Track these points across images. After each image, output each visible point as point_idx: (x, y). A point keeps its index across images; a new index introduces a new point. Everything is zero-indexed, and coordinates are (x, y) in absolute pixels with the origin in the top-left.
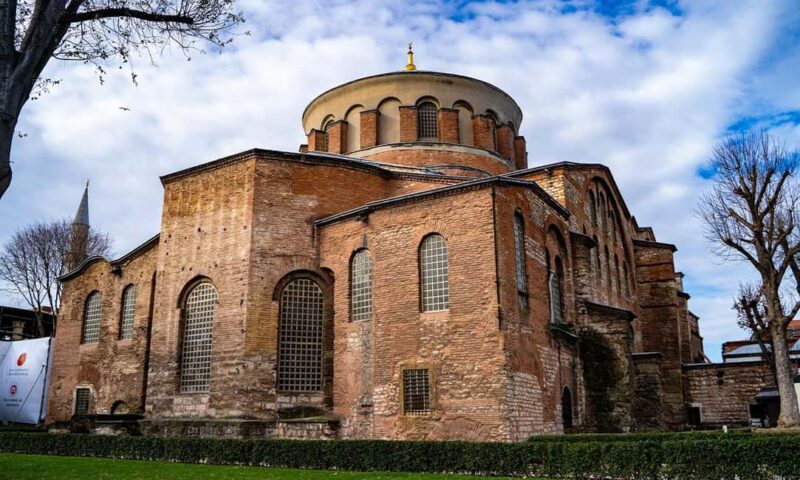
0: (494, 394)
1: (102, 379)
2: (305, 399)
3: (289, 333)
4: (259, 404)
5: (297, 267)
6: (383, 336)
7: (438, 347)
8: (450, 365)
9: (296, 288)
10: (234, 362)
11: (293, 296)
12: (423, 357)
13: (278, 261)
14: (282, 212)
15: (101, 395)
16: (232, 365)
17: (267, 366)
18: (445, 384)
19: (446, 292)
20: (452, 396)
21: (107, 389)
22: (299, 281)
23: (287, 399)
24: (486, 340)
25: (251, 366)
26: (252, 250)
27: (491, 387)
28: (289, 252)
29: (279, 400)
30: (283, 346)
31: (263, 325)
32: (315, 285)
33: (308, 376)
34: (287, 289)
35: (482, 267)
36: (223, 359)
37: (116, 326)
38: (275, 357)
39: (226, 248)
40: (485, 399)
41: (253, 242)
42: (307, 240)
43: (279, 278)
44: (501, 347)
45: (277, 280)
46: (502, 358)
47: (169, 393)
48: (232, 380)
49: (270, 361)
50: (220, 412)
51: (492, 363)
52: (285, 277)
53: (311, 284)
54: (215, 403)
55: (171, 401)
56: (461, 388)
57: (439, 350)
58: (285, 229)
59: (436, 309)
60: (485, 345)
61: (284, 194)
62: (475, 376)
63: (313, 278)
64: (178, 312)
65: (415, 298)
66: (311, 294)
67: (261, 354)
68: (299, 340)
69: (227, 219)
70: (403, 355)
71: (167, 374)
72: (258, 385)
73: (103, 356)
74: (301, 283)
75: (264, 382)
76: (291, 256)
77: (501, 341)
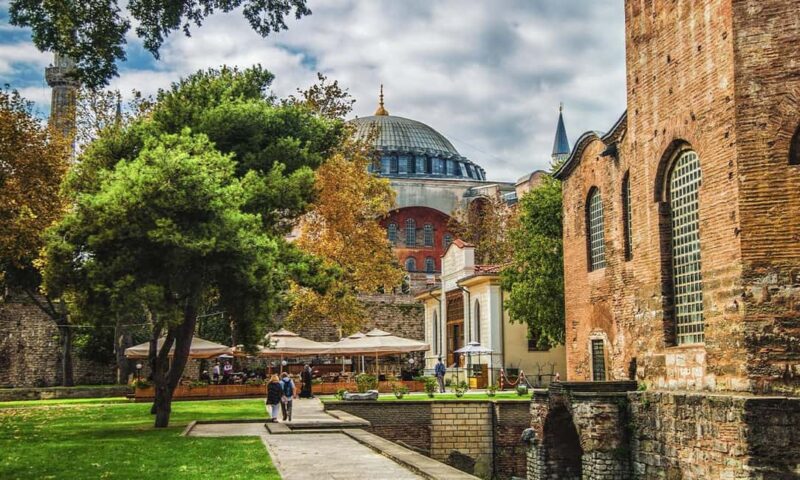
1: (614, 325)
4: (782, 365)
10: (730, 289)
15: (616, 349)
16: (728, 295)
21: (621, 340)
25: (759, 296)
26: (737, 76)
31: (773, 214)
36: (715, 285)
37: (621, 239)
39: (704, 80)
41: (738, 61)
47: (659, 347)
48: (730, 321)
50: (722, 380)
54: (713, 363)
55: (662, 359)
64: (656, 206)
67: (777, 270)
69: (701, 26)
71: (654, 313)
72: (776, 330)
73: (612, 290)
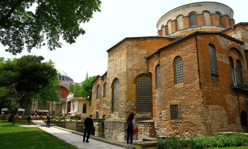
0: (199, 113)
1: (101, 109)
2: (145, 115)
3: (140, 94)
5: (141, 73)
6: (164, 93)
7: (180, 96)
8: (185, 103)
9: (142, 79)
10: (123, 103)
11: (141, 82)
12: (176, 100)
13: (135, 72)
14: (135, 56)
15: (101, 113)
16: (123, 104)
17: (133, 104)
18: (183, 110)
19: (183, 77)
20: (185, 114)
21: (102, 111)
22: (142, 77)
23: (139, 115)
24: (196, 93)
25: (128, 105)
26: (127, 69)
27: (198, 111)
28: (139, 68)
29: (137, 115)
30: (138, 98)
31: (131, 92)
32: (148, 78)
33: (146, 107)
34: (139, 80)
35: (193, 66)
36: (121, 103)
37: (103, 94)
38: (135, 102)
39: (121, 69)
40: (196, 115)
41: (127, 66)
42: (144, 64)
43: (136, 77)
44: (201, 96)
45: (135, 77)
46: (202, 100)
47: (110, 113)
48: (123, 109)
49: (134, 103)
50: (121, 118)
51: (198, 102)
52: (138, 76)
53: (146, 78)
54: (120, 116)
55: (111, 115)
56: (188, 111)
57: (181, 97)
58: (137, 61)
59: (180, 83)
60: (196, 95)
61: (136, 50)
62: (192, 107)
63: (147, 76)
64: (111, 89)
65: (173, 80)
66: (146, 81)
67: (131, 101)
68: (143, 96)
69: (121, 60)
70: (170, 99)
71: (110, 107)
72: (130, 110)
73: (101, 103)
74: (143, 78)
75: (132, 109)
76: (139, 69)
77: (201, 93)
